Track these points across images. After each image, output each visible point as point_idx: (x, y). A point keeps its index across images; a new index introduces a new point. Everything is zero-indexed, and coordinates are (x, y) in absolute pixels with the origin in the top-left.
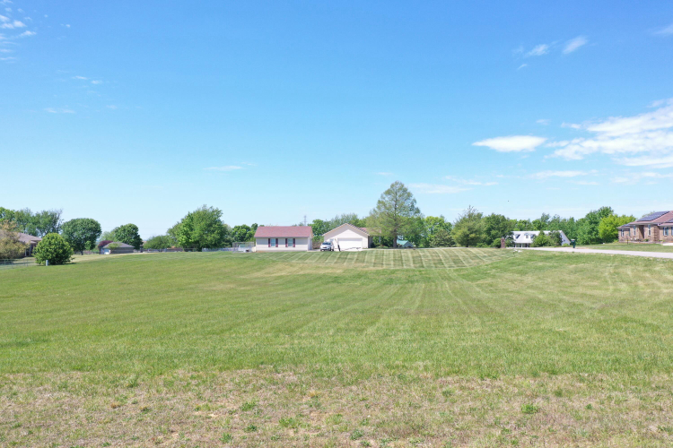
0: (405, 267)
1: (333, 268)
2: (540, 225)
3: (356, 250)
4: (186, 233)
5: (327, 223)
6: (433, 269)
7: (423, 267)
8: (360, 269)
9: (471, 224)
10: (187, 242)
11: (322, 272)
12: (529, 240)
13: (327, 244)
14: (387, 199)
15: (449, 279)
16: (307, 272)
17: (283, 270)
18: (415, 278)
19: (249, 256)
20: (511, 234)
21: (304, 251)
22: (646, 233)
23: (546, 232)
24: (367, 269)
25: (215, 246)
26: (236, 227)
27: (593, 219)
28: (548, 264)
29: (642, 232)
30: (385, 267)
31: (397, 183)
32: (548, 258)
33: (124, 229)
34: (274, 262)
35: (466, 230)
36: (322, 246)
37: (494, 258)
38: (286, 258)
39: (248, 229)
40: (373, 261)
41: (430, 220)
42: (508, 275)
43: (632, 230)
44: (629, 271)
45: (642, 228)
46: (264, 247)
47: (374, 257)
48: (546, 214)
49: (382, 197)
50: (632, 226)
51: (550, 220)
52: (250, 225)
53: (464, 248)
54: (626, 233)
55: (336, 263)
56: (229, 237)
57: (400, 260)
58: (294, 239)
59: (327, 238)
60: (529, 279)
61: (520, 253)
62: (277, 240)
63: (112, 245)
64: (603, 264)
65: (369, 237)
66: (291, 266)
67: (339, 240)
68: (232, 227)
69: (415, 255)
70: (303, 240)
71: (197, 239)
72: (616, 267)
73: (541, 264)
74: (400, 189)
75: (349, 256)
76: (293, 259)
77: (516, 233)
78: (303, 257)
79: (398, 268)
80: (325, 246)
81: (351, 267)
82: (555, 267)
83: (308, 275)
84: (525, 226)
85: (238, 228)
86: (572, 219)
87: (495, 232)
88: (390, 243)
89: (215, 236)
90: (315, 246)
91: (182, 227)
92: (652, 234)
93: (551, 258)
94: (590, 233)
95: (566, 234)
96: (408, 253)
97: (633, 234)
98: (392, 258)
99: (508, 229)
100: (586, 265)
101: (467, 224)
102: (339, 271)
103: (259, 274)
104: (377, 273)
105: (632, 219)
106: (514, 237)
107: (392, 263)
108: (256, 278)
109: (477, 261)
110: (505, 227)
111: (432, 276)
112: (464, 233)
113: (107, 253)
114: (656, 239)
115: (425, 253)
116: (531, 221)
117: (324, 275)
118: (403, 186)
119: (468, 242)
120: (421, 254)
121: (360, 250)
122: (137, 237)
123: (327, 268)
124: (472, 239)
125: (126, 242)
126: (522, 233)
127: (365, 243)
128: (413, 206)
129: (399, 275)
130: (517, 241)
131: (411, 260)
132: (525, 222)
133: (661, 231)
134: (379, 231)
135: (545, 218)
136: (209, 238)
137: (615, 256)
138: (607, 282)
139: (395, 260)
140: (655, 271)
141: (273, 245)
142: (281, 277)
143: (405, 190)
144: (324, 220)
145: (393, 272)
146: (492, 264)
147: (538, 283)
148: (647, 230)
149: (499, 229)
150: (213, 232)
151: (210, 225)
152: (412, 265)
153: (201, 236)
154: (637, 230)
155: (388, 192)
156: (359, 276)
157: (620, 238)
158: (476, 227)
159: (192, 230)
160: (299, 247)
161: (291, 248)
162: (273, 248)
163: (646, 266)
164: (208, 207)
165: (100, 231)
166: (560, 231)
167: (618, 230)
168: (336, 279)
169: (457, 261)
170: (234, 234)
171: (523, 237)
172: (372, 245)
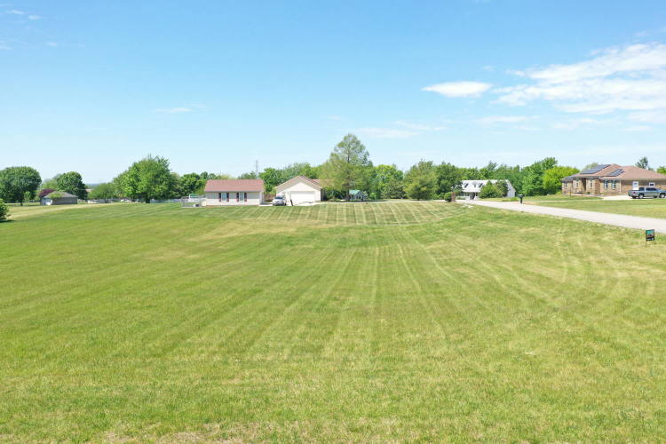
0: (358, 224)
1: (286, 226)
2: (487, 174)
3: (308, 205)
4: (133, 184)
5: (279, 172)
6: (386, 225)
7: (375, 223)
8: (312, 227)
9: (422, 178)
10: (134, 193)
11: (275, 231)
12: (477, 190)
13: (279, 198)
14: (340, 151)
15: (401, 240)
16: (260, 231)
17: (234, 230)
18: (368, 238)
19: (199, 212)
20: (460, 183)
21: (256, 206)
22: (588, 185)
23: (494, 181)
24: (319, 227)
25: (163, 197)
26: (185, 176)
27: (537, 170)
28: (499, 226)
29: (584, 184)
30: (338, 224)
31: (349, 136)
32: (498, 216)
33: (66, 177)
34: (225, 219)
35: (418, 184)
36: (275, 201)
37: (445, 214)
38: (237, 215)
39: (198, 177)
40: (326, 217)
41: (381, 168)
42: (460, 238)
43: (575, 182)
44: (578, 240)
45: (584, 180)
46: (215, 202)
47: (327, 213)
48: (493, 162)
49: (335, 149)
50: (575, 179)
51: (497, 168)
52: (199, 173)
53: (416, 202)
54: (569, 185)
55: (289, 219)
56: (178, 186)
57: (352, 216)
58: (245, 194)
59: (280, 191)
60: (482, 244)
61: (470, 209)
62: (228, 194)
63: (54, 194)
64: (553, 229)
65: (321, 190)
66: (243, 224)
67: (292, 192)
68: (182, 175)
69: (367, 210)
70: (255, 194)
71: (145, 190)
72: (566, 234)
73: (491, 225)
74: (353, 142)
75: (302, 212)
76: (244, 216)
77: (465, 182)
78: (255, 213)
79: (351, 225)
80: (277, 200)
81: (304, 224)
82: (506, 231)
83: (261, 235)
84: (473, 175)
85: (188, 176)
86: (518, 167)
87: (445, 183)
88: (341, 195)
89: (163, 187)
90: (267, 200)
91: (127, 178)
92: (593, 187)
93: (501, 218)
94: (534, 182)
95: (512, 182)
96: (360, 207)
97: (575, 186)
98: (345, 214)
99: (457, 179)
100: (537, 230)
101: (419, 177)
102: (292, 230)
103: (208, 236)
104: (331, 231)
105: (576, 171)
106: (463, 186)
107: (345, 219)
108: (206, 241)
109: (429, 216)
110: (454, 177)
111: (385, 235)
112: (416, 187)
113: (49, 204)
114: (597, 192)
115: (377, 206)
116: (479, 169)
117: (277, 235)
118: (355, 138)
119: (420, 195)
120: (374, 209)
121: (313, 204)
122: (82, 186)
123: (280, 226)
124: (423, 192)
125: (69, 192)
126: (470, 182)
127: (318, 195)
128: (365, 159)
129: (352, 233)
130: (466, 190)
131: (364, 216)
132: (473, 171)
133: (602, 184)
134: (333, 183)
135: (492, 166)
136: (157, 190)
137: (564, 220)
138: (559, 254)
139: (347, 216)
140: (604, 242)
141: (224, 199)
142: (232, 239)
143: (358, 143)
144: (276, 169)
145: (346, 230)
146: (443, 221)
147: (491, 251)
148: (589, 182)
149: (448, 179)
150: (161, 183)
151: (157, 176)
152: (365, 221)
153: (148, 187)
154: (580, 182)
155: (341, 145)
156: (313, 236)
157: (563, 189)
158: (428, 181)
159: (138, 181)
160: (250, 202)
161: (242, 203)
162: (224, 203)
163: (594, 234)
164: (153, 157)
165: (40, 180)
166: (507, 181)
167: (562, 182)
168: (289, 241)
169: (409, 217)
170: (184, 182)
171: (471, 186)
172: (324, 198)
